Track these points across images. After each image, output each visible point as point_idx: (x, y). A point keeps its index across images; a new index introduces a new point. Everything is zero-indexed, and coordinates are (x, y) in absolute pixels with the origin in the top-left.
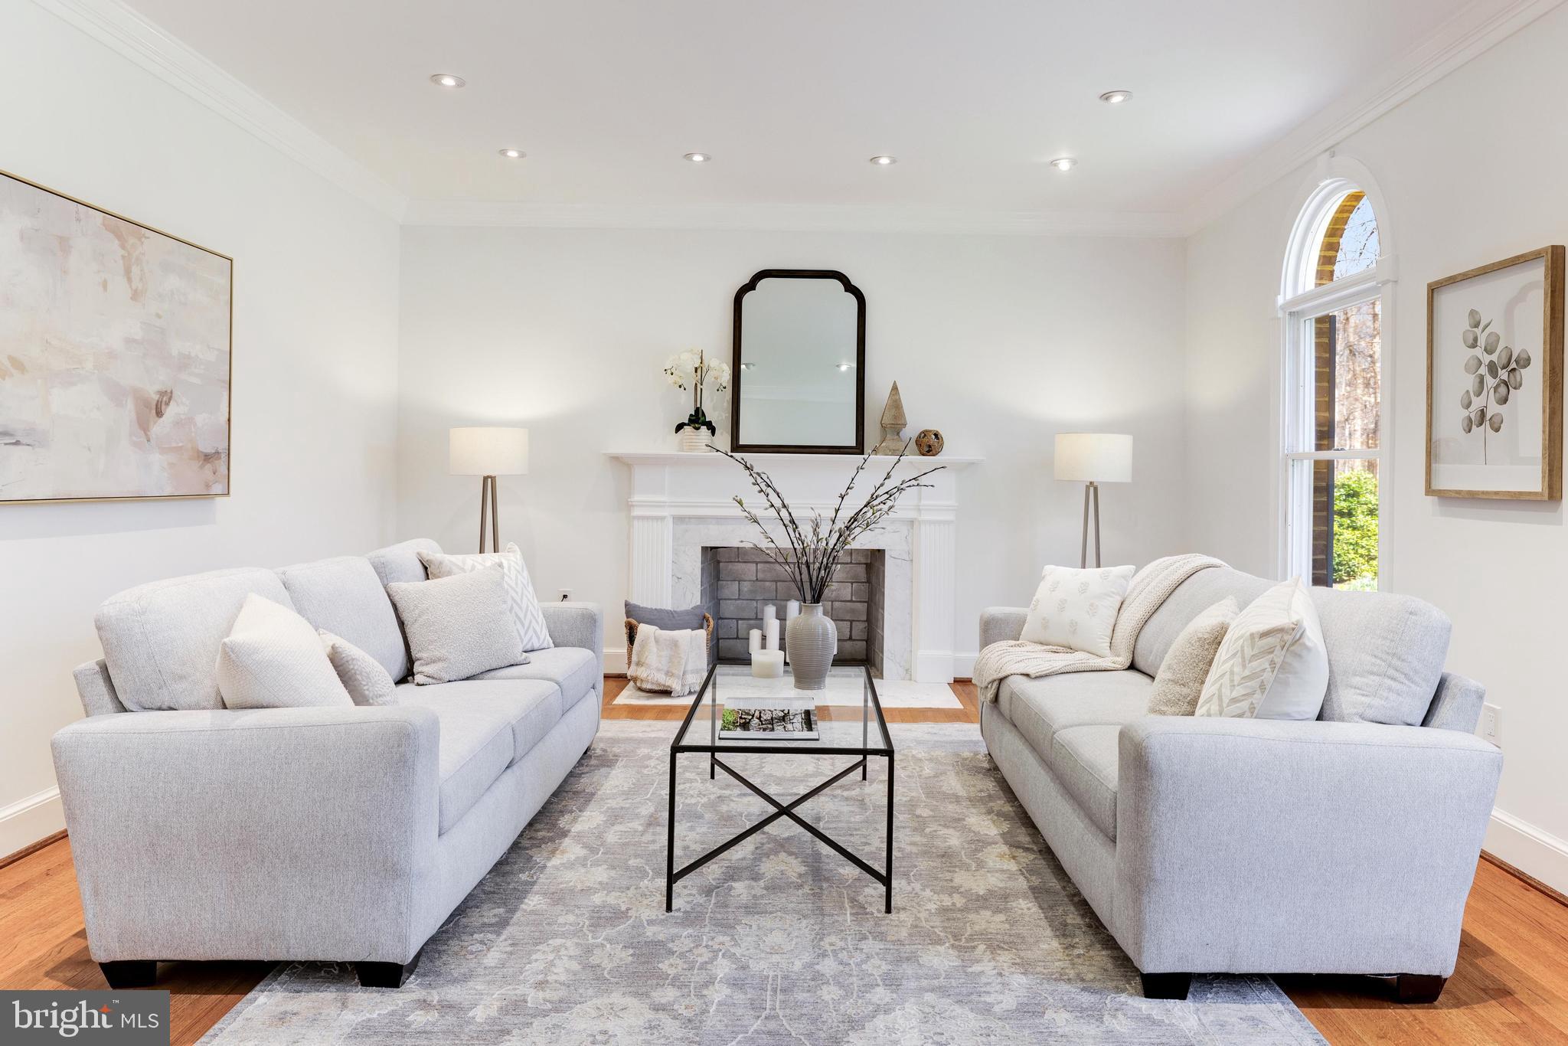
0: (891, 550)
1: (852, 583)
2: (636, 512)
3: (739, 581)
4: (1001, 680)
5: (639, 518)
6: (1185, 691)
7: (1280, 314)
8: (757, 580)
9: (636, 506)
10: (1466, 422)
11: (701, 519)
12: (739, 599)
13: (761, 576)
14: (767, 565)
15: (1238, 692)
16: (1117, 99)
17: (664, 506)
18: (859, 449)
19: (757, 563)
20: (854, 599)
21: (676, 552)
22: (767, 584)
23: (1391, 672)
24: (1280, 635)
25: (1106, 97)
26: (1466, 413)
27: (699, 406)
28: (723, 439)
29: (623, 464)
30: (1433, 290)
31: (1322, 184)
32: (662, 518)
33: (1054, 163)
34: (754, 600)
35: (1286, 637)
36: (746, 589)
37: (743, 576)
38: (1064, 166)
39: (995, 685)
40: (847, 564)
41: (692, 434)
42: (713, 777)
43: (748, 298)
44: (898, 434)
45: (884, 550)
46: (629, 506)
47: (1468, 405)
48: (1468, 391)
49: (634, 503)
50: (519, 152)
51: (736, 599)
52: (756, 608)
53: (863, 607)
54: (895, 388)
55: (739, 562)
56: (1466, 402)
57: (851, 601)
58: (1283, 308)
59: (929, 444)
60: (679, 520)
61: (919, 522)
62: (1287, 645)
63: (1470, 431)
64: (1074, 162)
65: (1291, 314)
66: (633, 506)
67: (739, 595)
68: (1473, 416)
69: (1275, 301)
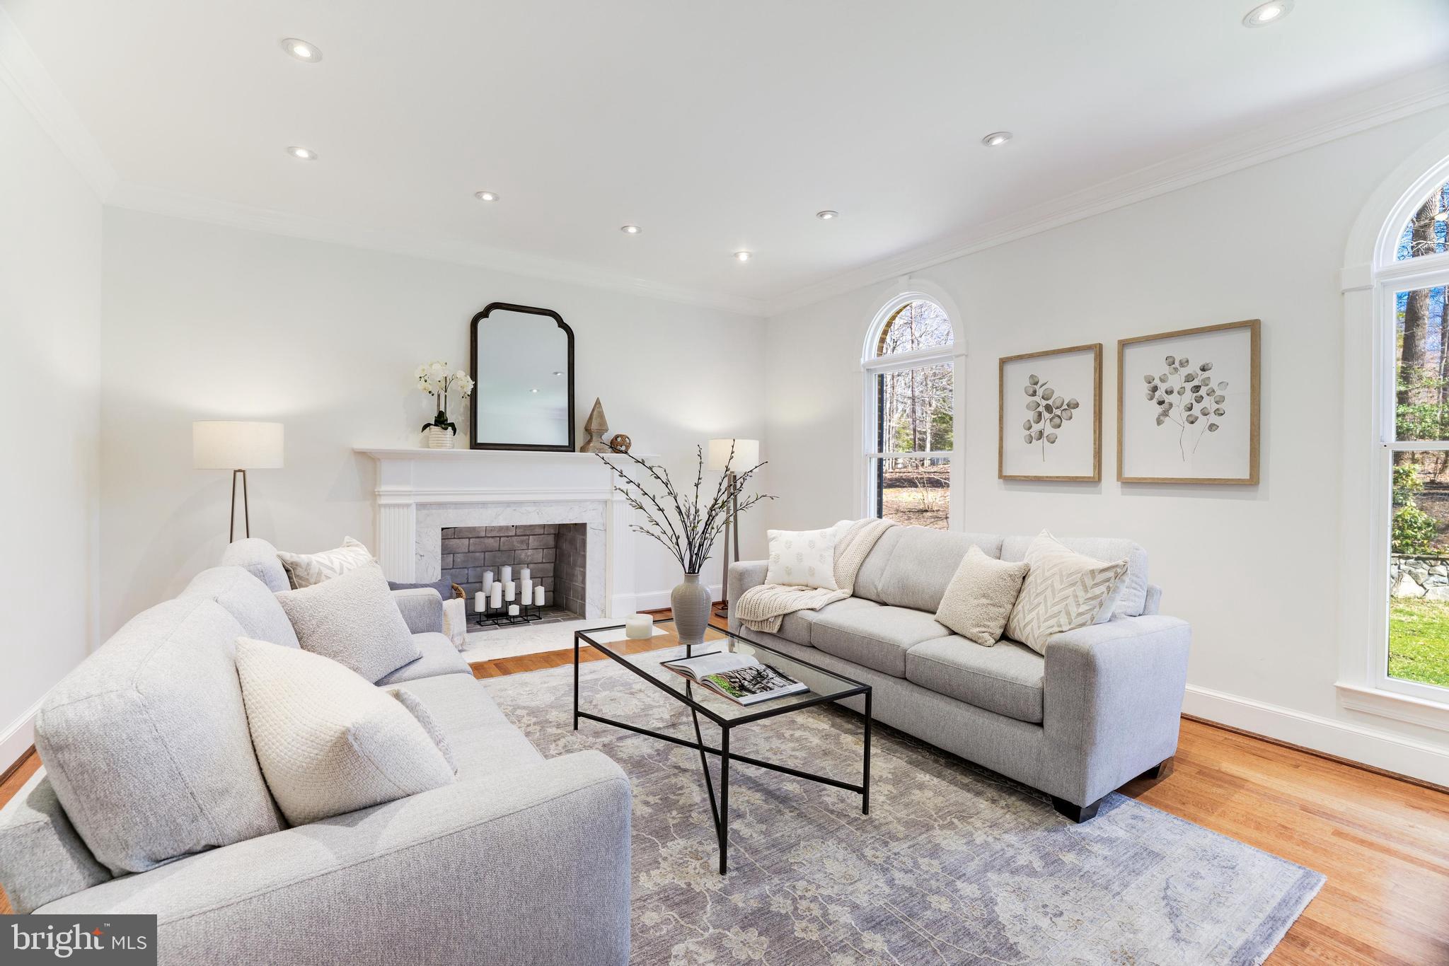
0: (591, 523)
1: (543, 549)
2: (383, 501)
3: (454, 554)
4: (785, 615)
5: (386, 506)
6: (1002, 610)
7: (862, 370)
8: (469, 552)
9: (384, 495)
10: (1027, 438)
11: (441, 505)
12: (453, 568)
13: (472, 548)
14: (477, 540)
15: (1083, 608)
16: (828, 217)
17: (409, 495)
18: (571, 447)
19: (469, 538)
20: (544, 561)
21: (419, 534)
22: (478, 554)
23: (1134, 585)
24: (1114, 570)
25: (821, 214)
26: (1028, 432)
27: (442, 409)
28: (463, 437)
29: (368, 459)
30: (1003, 362)
31: (901, 294)
32: (408, 506)
33: (736, 255)
34: (466, 568)
35: (1119, 570)
36: (459, 560)
37: (457, 550)
38: (743, 257)
39: (780, 619)
40: (541, 535)
41: (440, 433)
42: (576, 728)
43: (482, 323)
44: (601, 437)
45: (586, 524)
46: (374, 496)
47: (1030, 428)
48: (1029, 420)
49: (381, 493)
50: (310, 152)
51: (450, 569)
52: (468, 574)
53: (551, 567)
54: (598, 403)
55: (454, 538)
56: (1028, 426)
57: (542, 563)
58: (864, 366)
59: (619, 445)
60: (421, 506)
61: (612, 502)
62: (1119, 576)
63: (1030, 443)
64: (750, 255)
65: (868, 370)
66: (380, 495)
67: (453, 565)
68: (1033, 435)
69: (859, 362)
